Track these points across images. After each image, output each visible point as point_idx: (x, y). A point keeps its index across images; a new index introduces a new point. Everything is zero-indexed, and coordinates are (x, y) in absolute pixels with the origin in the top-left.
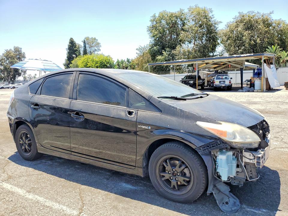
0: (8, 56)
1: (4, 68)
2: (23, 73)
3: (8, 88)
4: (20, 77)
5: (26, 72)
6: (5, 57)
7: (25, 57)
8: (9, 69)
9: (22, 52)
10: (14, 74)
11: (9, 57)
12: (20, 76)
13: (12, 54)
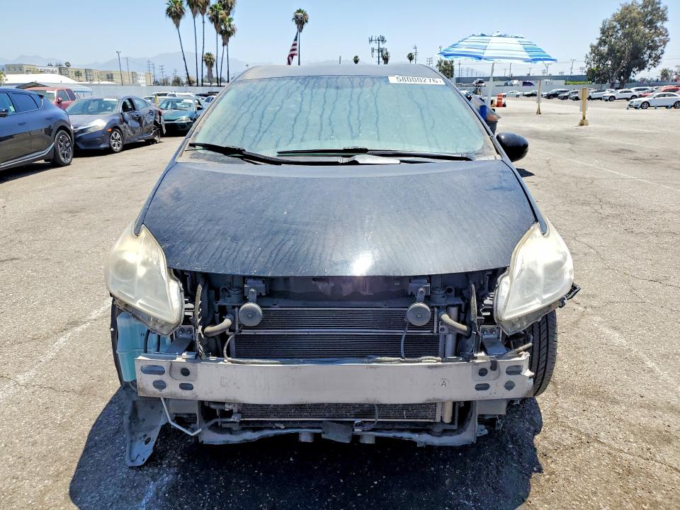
0: (623, 18)
1: (609, 50)
2: (652, 62)
3: (601, 99)
4: (642, 72)
5: (660, 58)
6: (615, 24)
7: (666, 19)
8: (618, 52)
9: (662, 6)
10: (629, 63)
11: (626, 22)
12: (643, 69)
13: (634, 14)
